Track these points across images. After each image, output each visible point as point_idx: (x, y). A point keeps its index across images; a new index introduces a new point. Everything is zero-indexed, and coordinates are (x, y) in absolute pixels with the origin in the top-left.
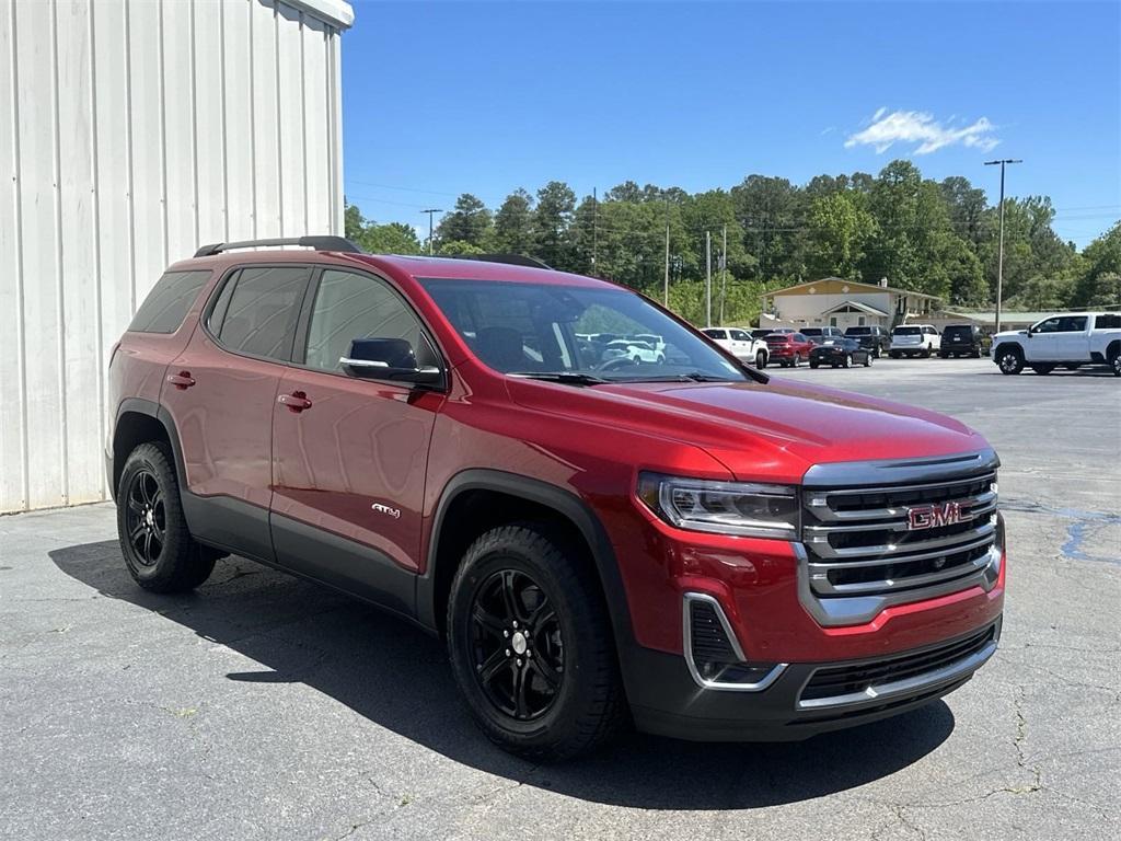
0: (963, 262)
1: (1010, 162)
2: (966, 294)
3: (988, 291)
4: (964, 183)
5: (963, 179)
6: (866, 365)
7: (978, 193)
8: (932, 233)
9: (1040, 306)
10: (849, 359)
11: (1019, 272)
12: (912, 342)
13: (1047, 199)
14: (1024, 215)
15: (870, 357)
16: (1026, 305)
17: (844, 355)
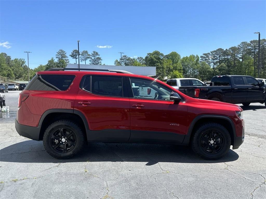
0: (9, 70)
1: (29, 52)
2: (10, 77)
3: (15, 77)
4: (6, 54)
5: (5, 54)
6: (7, 92)
7: (9, 57)
8: (2, 64)
9: (26, 80)
10: (4, 91)
11: (21, 73)
12: (13, 87)
13: (24, 59)
14: (20, 62)
15: (8, 90)
16: (23, 80)
17: (3, 90)
